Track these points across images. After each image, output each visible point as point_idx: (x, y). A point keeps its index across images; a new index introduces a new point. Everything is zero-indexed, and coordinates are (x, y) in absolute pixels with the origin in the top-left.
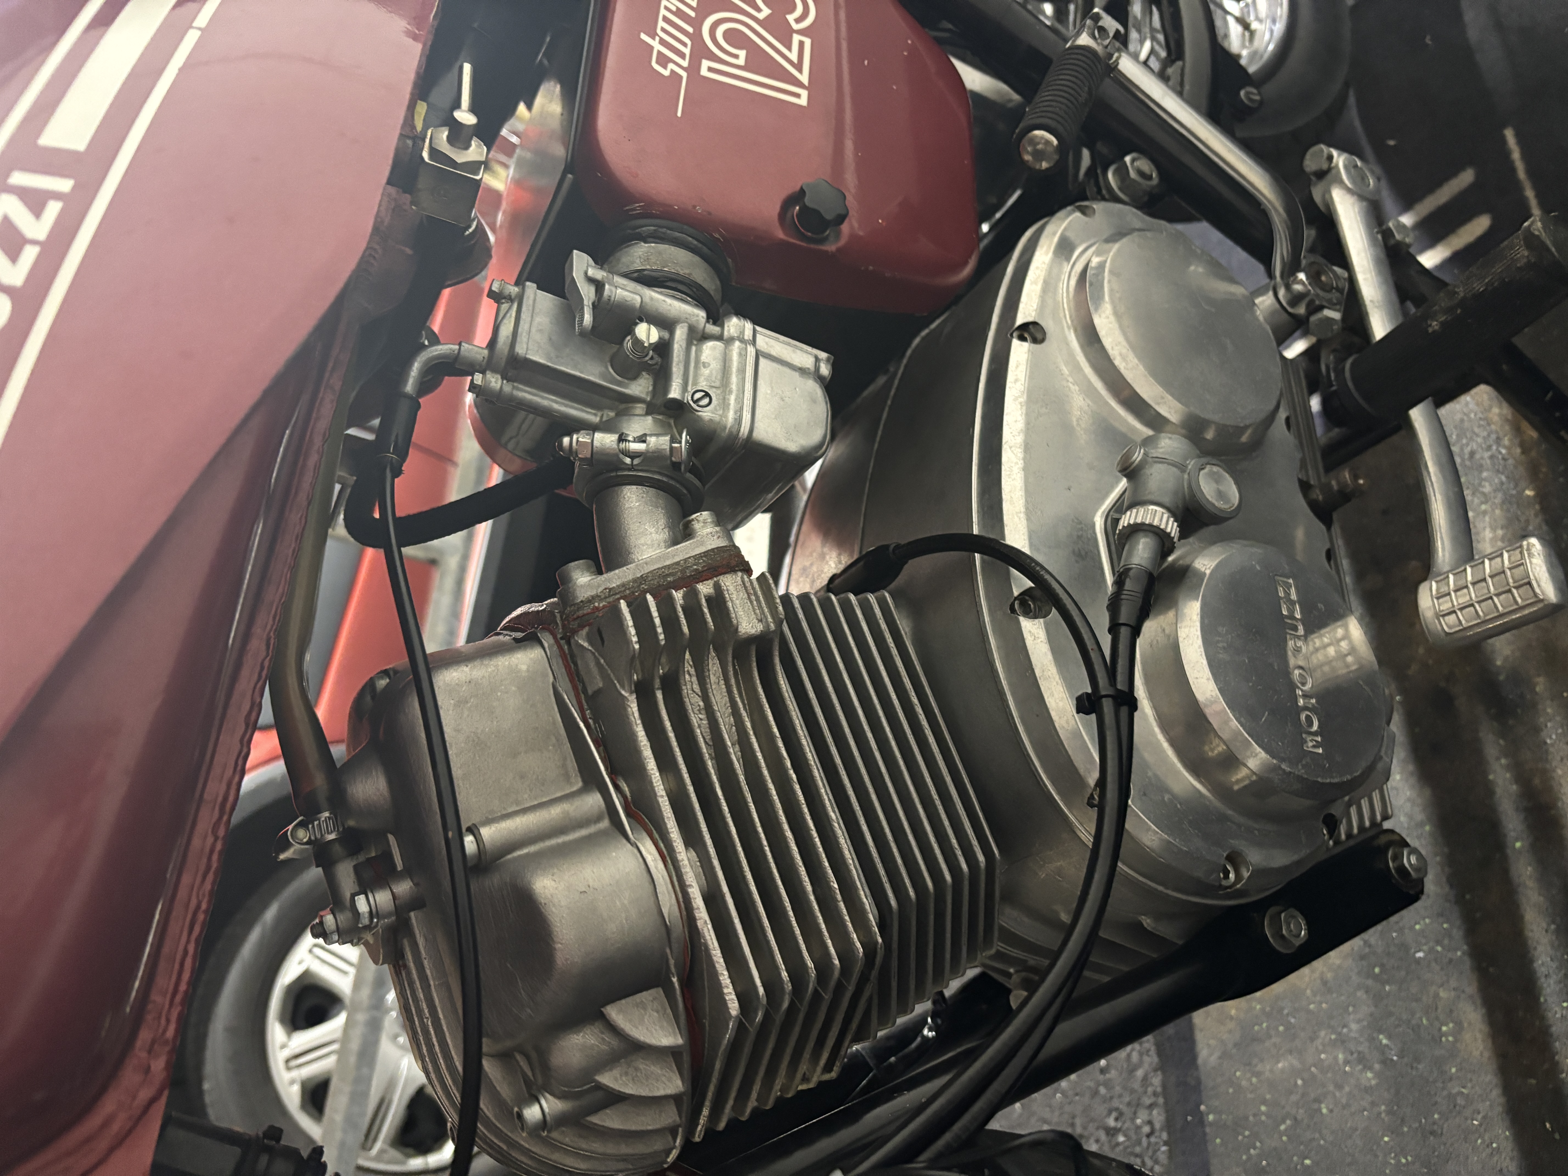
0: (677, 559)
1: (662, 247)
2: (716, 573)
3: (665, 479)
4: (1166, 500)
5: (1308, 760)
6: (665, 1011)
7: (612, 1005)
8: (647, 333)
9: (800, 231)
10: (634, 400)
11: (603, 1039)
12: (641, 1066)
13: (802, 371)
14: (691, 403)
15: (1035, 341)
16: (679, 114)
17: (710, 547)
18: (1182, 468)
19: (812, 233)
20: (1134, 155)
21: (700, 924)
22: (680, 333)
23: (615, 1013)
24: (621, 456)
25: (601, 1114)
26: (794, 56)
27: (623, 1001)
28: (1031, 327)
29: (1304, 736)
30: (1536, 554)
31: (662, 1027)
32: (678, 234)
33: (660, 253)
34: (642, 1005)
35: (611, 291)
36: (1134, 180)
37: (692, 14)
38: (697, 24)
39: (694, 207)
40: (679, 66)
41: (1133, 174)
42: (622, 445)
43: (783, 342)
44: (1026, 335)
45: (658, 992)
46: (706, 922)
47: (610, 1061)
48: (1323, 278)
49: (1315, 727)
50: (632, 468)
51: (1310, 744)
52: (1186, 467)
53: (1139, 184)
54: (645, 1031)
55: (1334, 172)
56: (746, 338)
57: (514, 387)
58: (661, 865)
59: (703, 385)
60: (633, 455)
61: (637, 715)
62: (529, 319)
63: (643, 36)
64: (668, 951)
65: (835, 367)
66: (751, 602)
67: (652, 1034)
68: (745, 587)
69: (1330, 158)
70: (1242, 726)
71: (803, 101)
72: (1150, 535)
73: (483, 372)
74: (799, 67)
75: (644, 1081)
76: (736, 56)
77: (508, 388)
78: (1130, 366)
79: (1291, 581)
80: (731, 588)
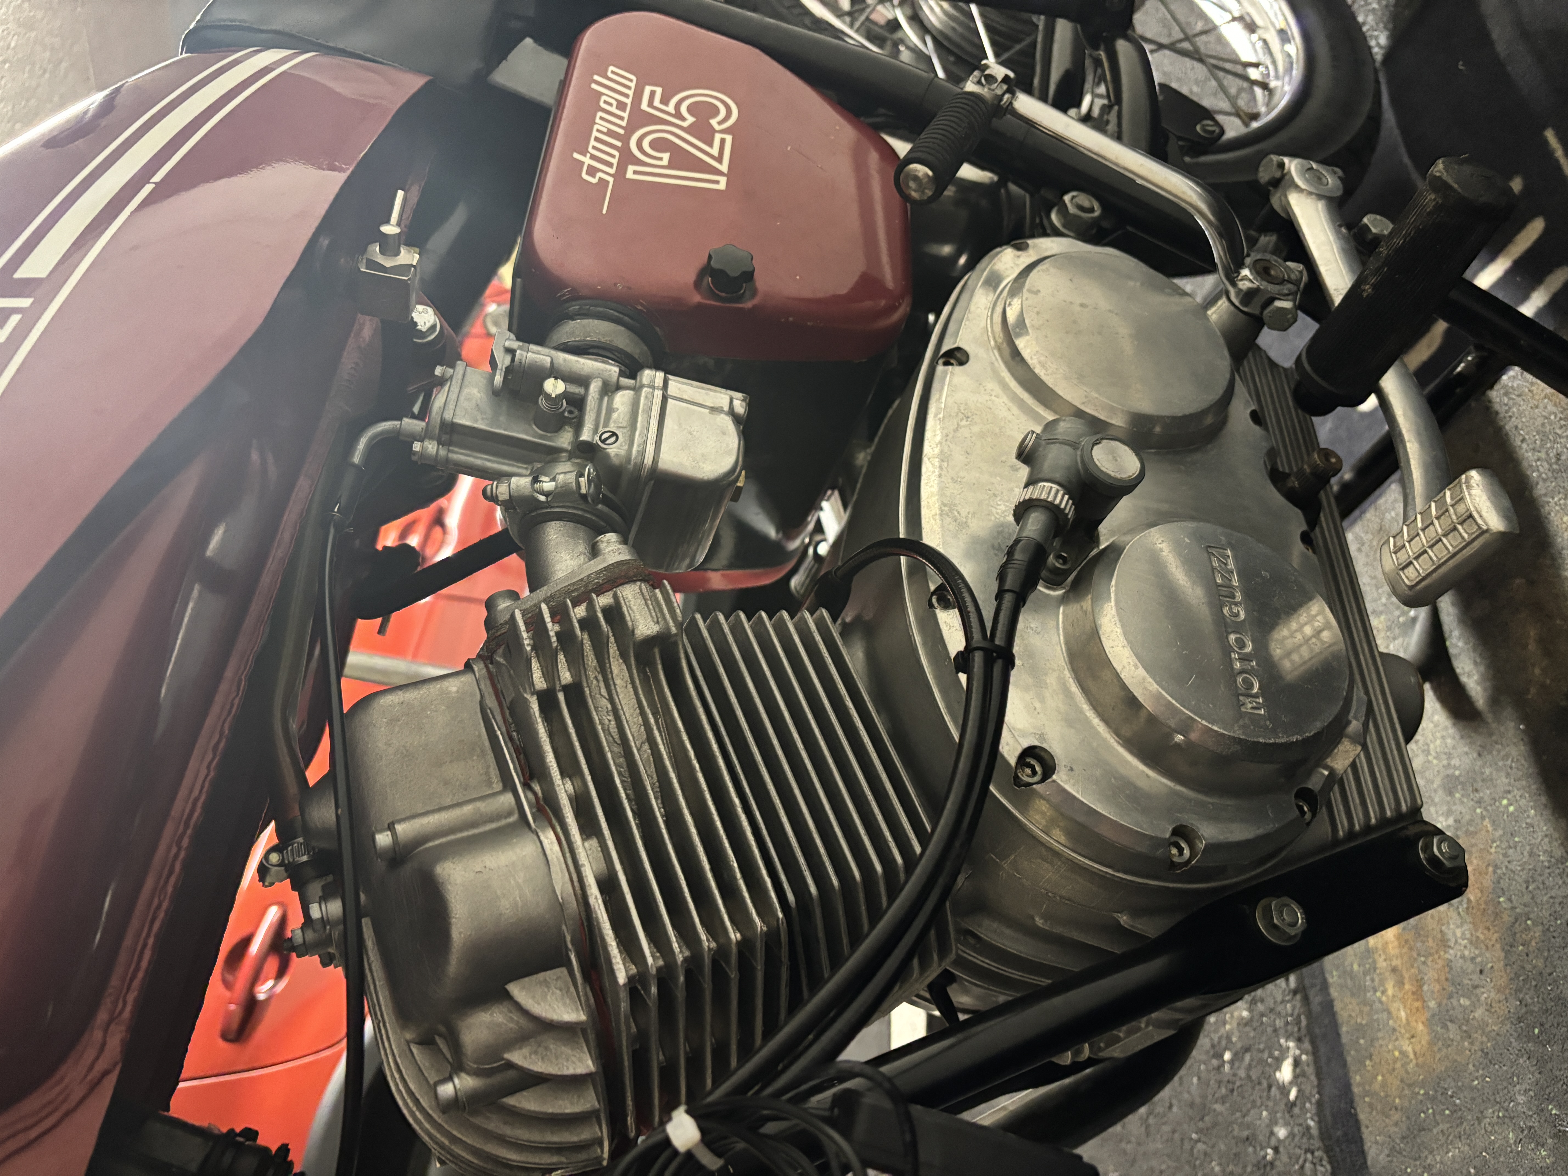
0: (582, 576)
1: (585, 321)
2: (616, 584)
3: (580, 513)
4: (1057, 476)
5: (1247, 721)
6: (569, 989)
7: (515, 982)
8: (554, 387)
9: (715, 293)
10: (560, 450)
11: (512, 1019)
12: (551, 1046)
13: (714, 410)
14: (599, 443)
15: (961, 363)
16: (604, 211)
17: (611, 562)
18: (1074, 445)
19: (726, 293)
20: (1074, 193)
21: (592, 901)
22: (595, 387)
23: (516, 990)
24: (537, 495)
25: (518, 1096)
26: (715, 151)
27: (527, 979)
28: (956, 353)
29: (1241, 698)
30: (1474, 485)
31: (565, 1004)
32: (601, 309)
33: (584, 327)
34: (546, 984)
35: (522, 355)
36: (1075, 216)
37: (622, 132)
38: (625, 139)
39: (615, 284)
40: (607, 174)
41: (1072, 209)
42: (537, 486)
43: (697, 387)
44: (952, 361)
45: (562, 971)
46: (596, 898)
47: (520, 1039)
48: (1272, 272)
49: (1256, 690)
50: (547, 505)
51: (1250, 706)
52: (1079, 443)
53: (1079, 217)
54: (547, 1007)
55: (1287, 177)
56: (656, 385)
57: (449, 451)
58: (557, 848)
59: (612, 427)
60: (547, 494)
61: (537, 714)
62: (458, 390)
63: (576, 156)
64: (564, 927)
65: (751, 406)
66: (648, 607)
67: (555, 1010)
68: (642, 594)
69: (1281, 165)
70: (1163, 689)
71: (722, 186)
72: (1040, 509)
73: (422, 441)
74: (719, 159)
75: (554, 1060)
76: (661, 159)
77: (443, 452)
78: (1050, 371)
79: (1229, 552)
80: (630, 597)
